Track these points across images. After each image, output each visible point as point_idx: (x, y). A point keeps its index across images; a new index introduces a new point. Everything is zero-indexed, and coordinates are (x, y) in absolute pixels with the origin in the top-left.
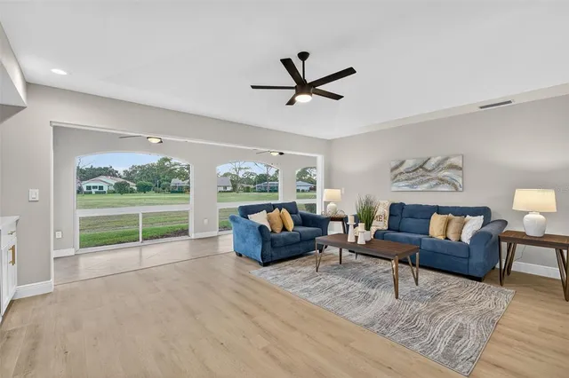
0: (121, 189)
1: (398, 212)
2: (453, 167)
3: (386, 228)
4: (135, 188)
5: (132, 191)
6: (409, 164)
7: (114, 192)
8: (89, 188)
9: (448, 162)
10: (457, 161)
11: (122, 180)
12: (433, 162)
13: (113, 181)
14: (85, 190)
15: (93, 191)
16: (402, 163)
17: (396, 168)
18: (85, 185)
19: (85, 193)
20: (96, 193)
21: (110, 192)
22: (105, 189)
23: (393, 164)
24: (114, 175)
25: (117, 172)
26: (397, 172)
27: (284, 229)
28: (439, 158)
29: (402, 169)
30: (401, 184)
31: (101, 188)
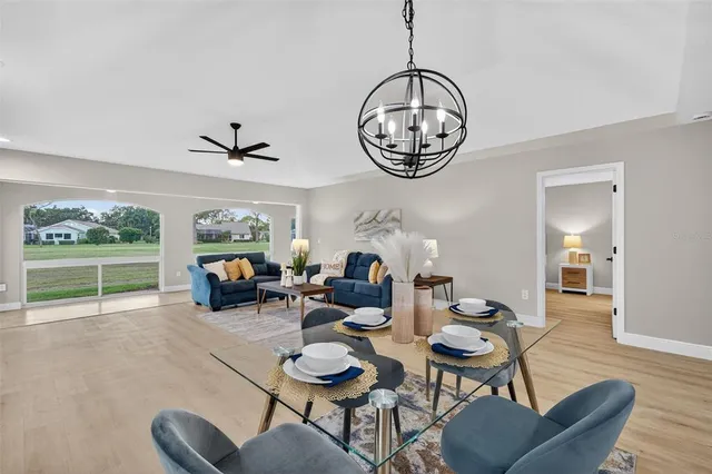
0: (96, 237)
1: (353, 261)
2: (394, 219)
3: (342, 275)
4: (118, 237)
5: (113, 241)
6: (366, 216)
7: (87, 242)
8: (49, 236)
9: (391, 216)
10: (396, 214)
11: (97, 226)
12: (382, 214)
13: (85, 228)
14: (44, 239)
15: (56, 240)
16: (361, 215)
17: (358, 219)
18: (43, 233)
19: (44, 243)
20: (61, 243)
21: (81, 242)
22: (74, 238)
23: (357, 215)
24: (87, 219)
25: (92, 214)
26: (358, 222)
27: (242, 277)
28: (386, 211)
29: (361, 220)
30: (361, 235)
31: (68, 236)
